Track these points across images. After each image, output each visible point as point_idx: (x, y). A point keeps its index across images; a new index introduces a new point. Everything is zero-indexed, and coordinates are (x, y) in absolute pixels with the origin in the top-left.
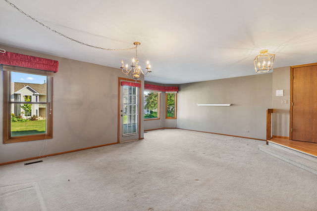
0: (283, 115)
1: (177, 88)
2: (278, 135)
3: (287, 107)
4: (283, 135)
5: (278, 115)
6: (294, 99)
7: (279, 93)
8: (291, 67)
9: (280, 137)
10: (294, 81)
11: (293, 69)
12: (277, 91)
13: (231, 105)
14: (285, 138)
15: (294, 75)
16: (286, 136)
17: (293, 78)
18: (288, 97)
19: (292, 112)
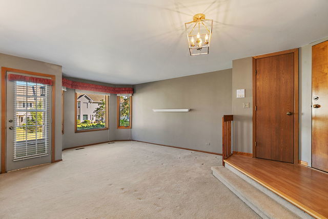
0: (245, 124)
1: (132, 89)
2: (239, 151)
3: (250, 112)
4: (245, 151)
5: (239, 123)
6: (258, 102)
7: (240, 93)
8: (253, 58)
9: (242, 154)
10: (258, 77)
11: (256, 61)
12: (238, 90)
13: (190, 110)
14: (248, 154)
15: (258, 69)
16: (249, 153)
17: (256, 73)
18: (251, 100)
19: (255, 119)
